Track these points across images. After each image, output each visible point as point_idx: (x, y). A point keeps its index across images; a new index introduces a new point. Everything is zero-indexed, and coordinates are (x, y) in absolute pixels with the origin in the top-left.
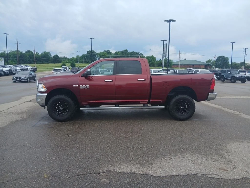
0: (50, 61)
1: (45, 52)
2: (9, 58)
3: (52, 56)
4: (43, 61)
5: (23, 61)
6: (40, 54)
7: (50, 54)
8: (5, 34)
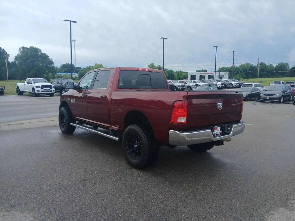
0: (287, 75)
1: (282, 63)
2: (238, 71)
3: (290, 68)
4: (277, 74)
5: (252, 75)
6: (275, 66)
7: (288, 65)
8: (216, 47)
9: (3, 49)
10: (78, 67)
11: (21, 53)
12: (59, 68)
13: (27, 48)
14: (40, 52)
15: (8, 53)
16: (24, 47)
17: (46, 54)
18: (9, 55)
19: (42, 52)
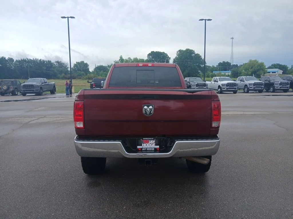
9: (166, 54)
10: (234, 65)
11: (178, 56)
12: (215, 66)
13: (183, 50)
14: (194, 53)
15: (169, 57)
16: (181, 50)
17: (199, 55)
18: (170, 58)
19: (196, 53)
